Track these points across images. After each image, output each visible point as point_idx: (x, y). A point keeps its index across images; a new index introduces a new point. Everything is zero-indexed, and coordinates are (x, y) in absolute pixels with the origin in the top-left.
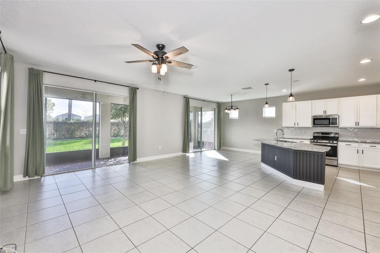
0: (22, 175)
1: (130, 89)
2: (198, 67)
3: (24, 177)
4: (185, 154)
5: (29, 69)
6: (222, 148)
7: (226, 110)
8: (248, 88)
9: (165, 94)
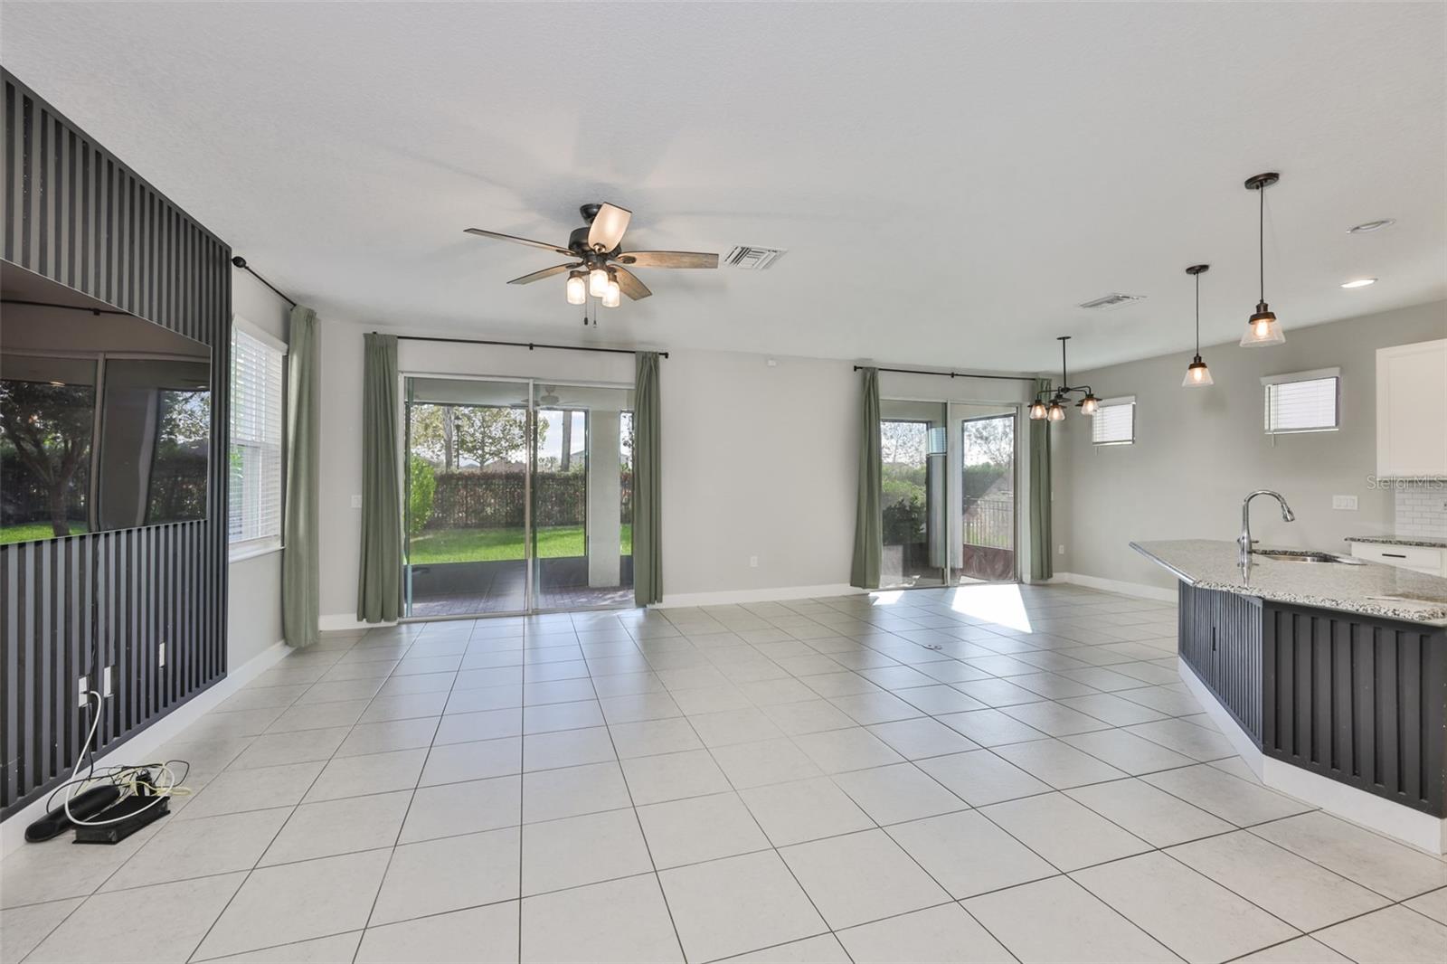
0: (355, 616)
1: (637, 360)
2: (786, 252)
3: (360, 619)
4: (859, 590)
5: (366, 335)
6: (1058, 577)
7: (1038, 407)
8: (1111, 302)
9: (771, 363)
